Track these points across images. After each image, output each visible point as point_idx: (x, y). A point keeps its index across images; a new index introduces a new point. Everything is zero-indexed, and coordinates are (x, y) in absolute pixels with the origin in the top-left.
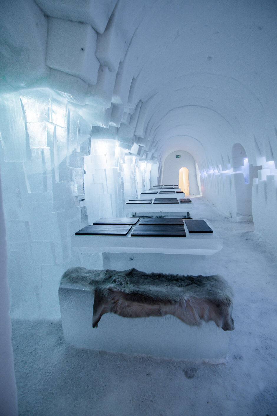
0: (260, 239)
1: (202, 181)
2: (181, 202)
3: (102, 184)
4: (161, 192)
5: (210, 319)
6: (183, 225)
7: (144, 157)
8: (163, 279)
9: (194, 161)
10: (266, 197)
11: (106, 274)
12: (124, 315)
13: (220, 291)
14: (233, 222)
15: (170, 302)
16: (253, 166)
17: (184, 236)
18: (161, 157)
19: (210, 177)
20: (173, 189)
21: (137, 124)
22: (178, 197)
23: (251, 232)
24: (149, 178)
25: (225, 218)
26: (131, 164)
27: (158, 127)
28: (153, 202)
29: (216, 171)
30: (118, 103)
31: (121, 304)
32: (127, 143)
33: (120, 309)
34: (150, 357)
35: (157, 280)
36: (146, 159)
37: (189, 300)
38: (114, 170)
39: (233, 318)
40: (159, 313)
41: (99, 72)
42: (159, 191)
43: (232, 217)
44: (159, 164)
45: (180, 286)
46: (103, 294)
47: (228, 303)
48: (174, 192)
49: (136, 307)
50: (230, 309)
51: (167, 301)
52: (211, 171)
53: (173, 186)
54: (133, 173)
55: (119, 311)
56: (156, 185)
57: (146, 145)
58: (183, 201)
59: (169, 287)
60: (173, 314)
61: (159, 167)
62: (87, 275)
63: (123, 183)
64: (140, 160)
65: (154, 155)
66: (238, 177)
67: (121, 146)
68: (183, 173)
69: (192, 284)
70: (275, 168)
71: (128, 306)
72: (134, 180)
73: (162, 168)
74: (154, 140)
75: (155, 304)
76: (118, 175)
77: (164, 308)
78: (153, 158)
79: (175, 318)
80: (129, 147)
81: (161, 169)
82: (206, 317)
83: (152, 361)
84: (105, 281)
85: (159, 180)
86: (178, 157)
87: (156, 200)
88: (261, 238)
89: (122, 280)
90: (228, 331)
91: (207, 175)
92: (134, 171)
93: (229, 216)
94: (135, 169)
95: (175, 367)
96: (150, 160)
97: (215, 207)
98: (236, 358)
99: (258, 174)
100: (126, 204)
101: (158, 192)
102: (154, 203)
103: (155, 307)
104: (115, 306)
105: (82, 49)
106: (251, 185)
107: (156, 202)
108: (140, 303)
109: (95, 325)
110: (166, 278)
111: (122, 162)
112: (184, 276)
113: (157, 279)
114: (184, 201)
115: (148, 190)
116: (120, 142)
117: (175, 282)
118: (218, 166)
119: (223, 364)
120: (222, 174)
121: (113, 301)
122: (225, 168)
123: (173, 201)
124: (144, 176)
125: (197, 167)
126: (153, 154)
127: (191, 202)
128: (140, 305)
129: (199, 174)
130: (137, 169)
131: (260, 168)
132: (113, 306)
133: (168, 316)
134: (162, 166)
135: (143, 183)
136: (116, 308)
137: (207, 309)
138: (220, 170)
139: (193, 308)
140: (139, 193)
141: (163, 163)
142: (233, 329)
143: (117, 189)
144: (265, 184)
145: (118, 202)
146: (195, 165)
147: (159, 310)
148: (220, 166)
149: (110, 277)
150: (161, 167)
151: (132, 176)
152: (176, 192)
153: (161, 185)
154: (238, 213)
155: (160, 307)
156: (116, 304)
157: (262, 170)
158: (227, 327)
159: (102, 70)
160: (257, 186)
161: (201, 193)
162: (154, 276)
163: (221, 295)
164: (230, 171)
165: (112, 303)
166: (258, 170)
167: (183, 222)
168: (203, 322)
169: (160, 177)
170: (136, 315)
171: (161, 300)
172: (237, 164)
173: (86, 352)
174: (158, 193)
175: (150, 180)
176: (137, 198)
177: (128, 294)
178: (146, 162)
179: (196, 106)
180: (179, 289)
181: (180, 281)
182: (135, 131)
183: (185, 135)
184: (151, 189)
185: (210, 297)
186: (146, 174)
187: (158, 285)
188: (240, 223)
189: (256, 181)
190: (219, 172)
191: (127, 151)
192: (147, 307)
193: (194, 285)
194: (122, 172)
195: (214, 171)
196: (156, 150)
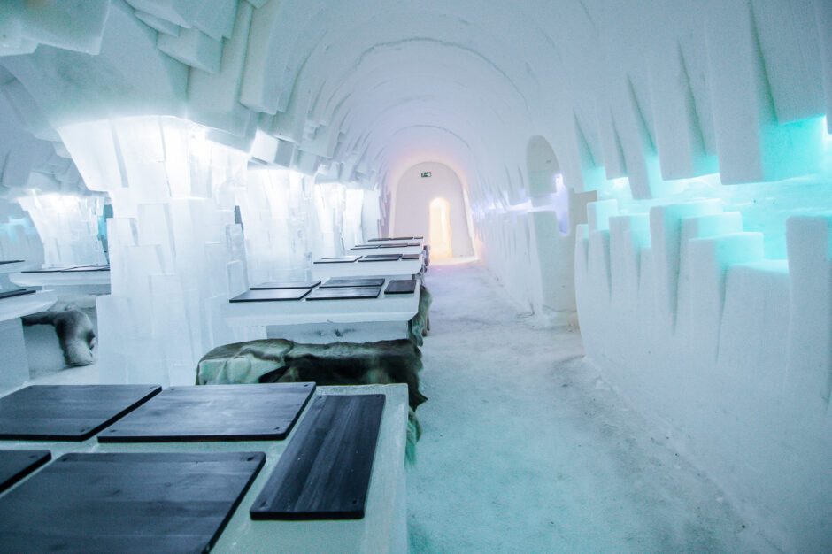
0: (599, 382)
1: (477, 226)
4: (368, 256)
9: (459, 185)
10: (609, 276)
14: (535, 328)
16: (576, 192)
19: (490, 219)
23: (576, 357)
24: (360, 222)
25: (519, 316)
29: (500, 205)
43: (534, 313)
52: (492, 207)
53: (410, 238)
56: (377, 238)
61: (381, 198)
65: (359, 171)
66: (542, 220)
68: (439, 208)
70: (631, 196)
73: (389, 200)
74: (344, 131)
78: (357, 176)
81: (386, 202)
85: (382, 226)
88: (600, 378)
91: (483, 214)
93: (528, 309)
96: (350, 181)
97: (502, 286)
99: (588, 213)
106: (572, 240)
118: (501, 195)
120: (510, 213)
122: (515, 199)
125: (466, 197)
126: (355, 167)
129: (470, 213)
131: (593, 196)
134: (389, 197)
138: (506, 204)
141: (393, 190)
144: (606, 239)
146: (462, 193)
148: (506, 195)
150: (386, 197)
154: (546, 308)
157: (598, 204)
160: (586, 245)
161: (476, 254)
164: (526, 207)
166: (588, 204)
169: (386, 219)
172: (540, 189)
175: (362, 226)
178: (341, 186)
179: (430, 39)
182: (239, 94)
188: (552, 329)
189: (584, 231)
190: (505, 209)
195: (496, 207)
196: (362, 158)
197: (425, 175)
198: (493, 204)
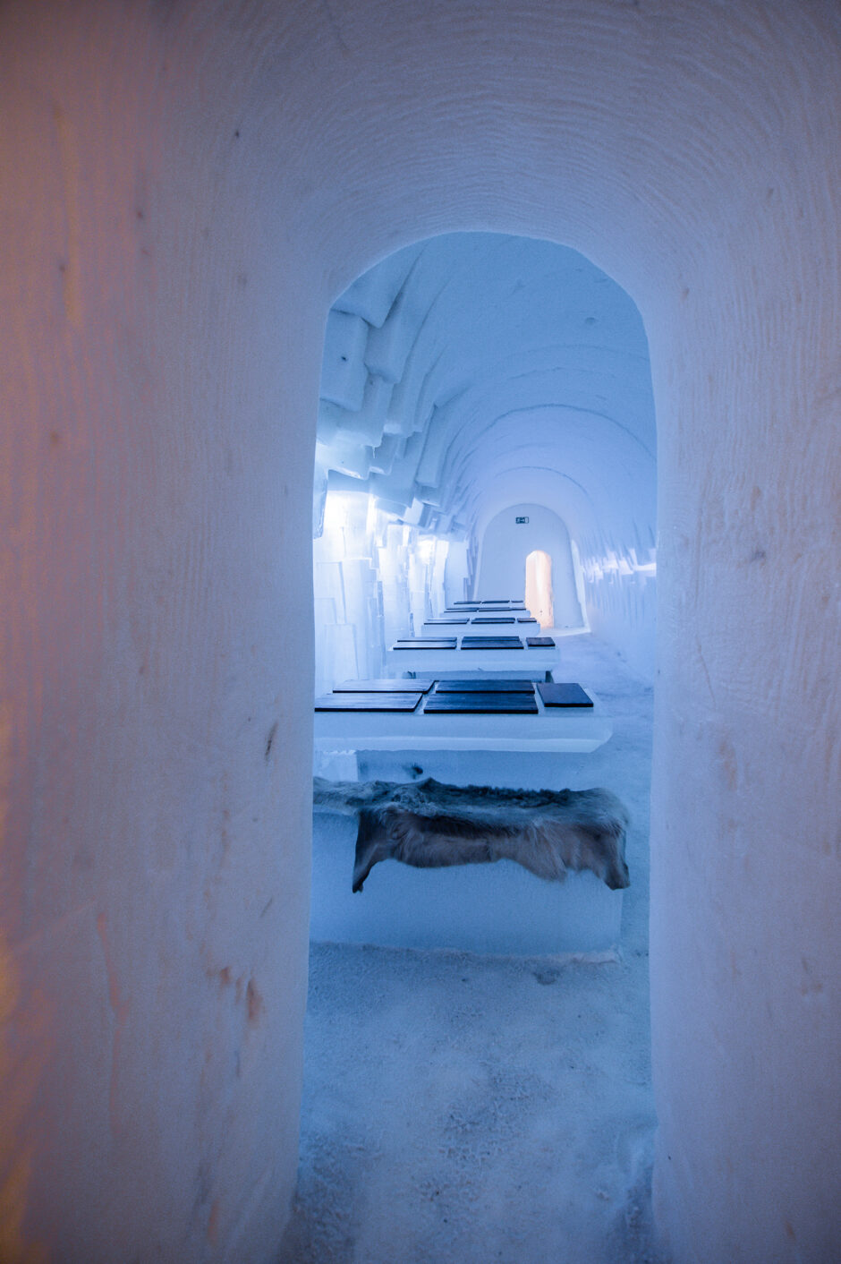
1: (590, 588)
2: (530, 645)
3: (333, 599)
4: (477, 619)
5: (583, 867)
6: (534, 692)
7: (432, 527)
8: (493, 796)
9: (568, 534)
11: (375, 788)
12: (418, 862)
13: (600, 812)
15: (506, 831)
17: (535, 712)
18: (475, 524)
19: (610, 581)
20: (507, 610)
21: (422, 458)
22: (523, 632)
24: (443, 581)
26: (399, 547)
27: (473, 452)
28: (459, 645)
29: (624, 563)
30: (394, 433)
31: (412, 839)
32: (396, 500)
33: (409, 849)
34: (467, 955)
35: (480, 798)
36: (435, 531)
37: (542, 827)
38: (363, 564)
39: (627, 864)
40: (486, 856)
41: (365, 387)
42: (473, 616)
44: (469, 540)
45: (525, 807)
46: (377, 820)
47: (616, 831)
48: (511, 621)
49: (441, 844)
50: (619, 843)
51: (501, 830)
52: (612, 565)
53: (507, 602)
54: (403, 570)
55: (407, 855)
56: (462, 599)
57: (441, 503)
58: (534, 643)
59: (504, 808)
60: (513, 857)
61: (470, 551)
62: (337, 789)
63: (381, 595)
64: (421, 533)
65: (459, 521)
67: (379, 506)
68: (538, 566)
69: (548, 803)
71: (426, 843)
72: (403, 586)
73: (476, 552)
74: (460, 485)
75: (479, 837)
76: (369, 575)
77: (498, 845)
78: (454, 527)
79: (517, 865)
80: (401, 511)
81: (474, 554)
82: (575, 861)
83: (470, 960)
84: (375, 800)
85: (468, 586)
86: (521, 522)
87: (466, 640)
89: (412, 796)
90: (617, 890)
91: (601, 573)
92: (405, 564)
94: (408, 558)
95: (517, 968)
96: (446, 533)
97: (624, 661)
98: (639, 954)
100: (391, 649)
101: (468, 620)
102: (463, 649)
103: (479, 843)
104: (399, 845)
105: (344, 359)
107: (466, 645)
108: (449, 835)
109: (358, 887)
110: (498, 793)
111: (379, 543)
112: (533, 792)
113: (481, 795)
114: (536, 644)
115: (441, 615)
116: (378, 498)
117: (515, 800)
118: (627, 553)
119: (612, 961)
120: (637, 573)
121: (395, 835)
122: (643, 558)
123: (510, 644)
124: (429, 577)
125: (575, 550)
126: (454, 517)
127: (553, 645)
128: (449, 841)
129: (580, 571)
130: (412, 557)
132: (396, 844)
133: (503, 862)
134: (477, 548)
135: (427, 594)
136: (401, 847)
137: (576, 845)
138: (633, 563)
139: (552, 846)
140: (418, 623)
141: (480, 540)
142: (628, 885)
143: (370, 612)
145: (373, 646)
146: (569, 544)
147: (486, 849)
148: (633, 552)
149: (386, 793)
150: (474, 551)
151: (400, 577)
152: (516, 622)
153: (474, 600)
155: (488, 842)
156: (402, 841)
158: (616, 881)
159: (372, 383)
161: (587, 624)
162: (475, 791)
163: (604, 817)
165: (394, 839)
167: (532, 687)
168: (571, 873)
169: (472, 577)
170: (444, 862)
171: (490, 827)
173: (336, 947)
174: (470, 622)
175: (444, 585)
176: (413, 635)
177: (426, 819)
178: (435, 538)
180: (524, 811)
181: (526, 799)
182: (417, 474)
183: (539, 468)
184: (449, 610)
185: (582, 822)
186: (435, 569)
187: (481, 805)
190: (631, 569)
191: (394, 517)
192: (463, 844)
193: (553, 804)
194: (378, 570)
195: (618, 564)
196: (463, 508)
197: (521, 520)
198: (615, 562)
